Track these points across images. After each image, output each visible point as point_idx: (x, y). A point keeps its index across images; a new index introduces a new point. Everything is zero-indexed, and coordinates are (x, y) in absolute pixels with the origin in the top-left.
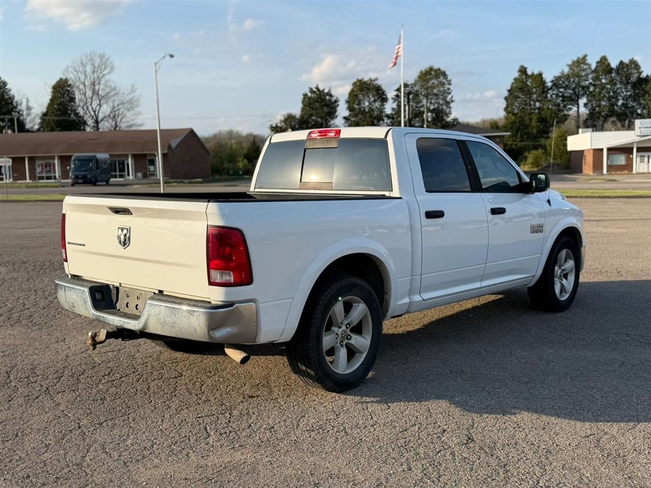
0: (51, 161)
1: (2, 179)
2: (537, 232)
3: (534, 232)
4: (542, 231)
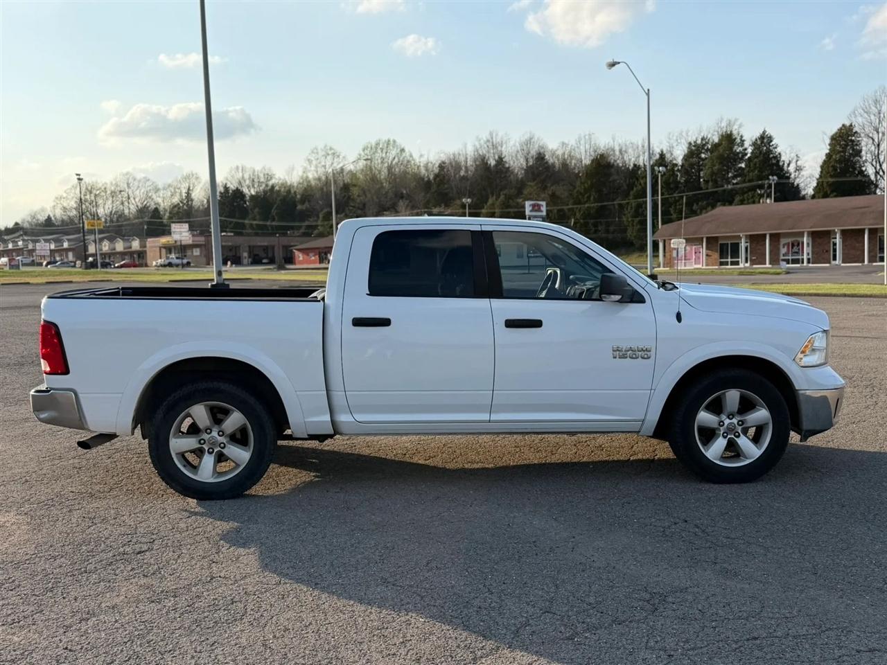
0: (800, 239)
1: (737, 263)
2: (632, 358)
3: (624, 357)
4: (649, 358)
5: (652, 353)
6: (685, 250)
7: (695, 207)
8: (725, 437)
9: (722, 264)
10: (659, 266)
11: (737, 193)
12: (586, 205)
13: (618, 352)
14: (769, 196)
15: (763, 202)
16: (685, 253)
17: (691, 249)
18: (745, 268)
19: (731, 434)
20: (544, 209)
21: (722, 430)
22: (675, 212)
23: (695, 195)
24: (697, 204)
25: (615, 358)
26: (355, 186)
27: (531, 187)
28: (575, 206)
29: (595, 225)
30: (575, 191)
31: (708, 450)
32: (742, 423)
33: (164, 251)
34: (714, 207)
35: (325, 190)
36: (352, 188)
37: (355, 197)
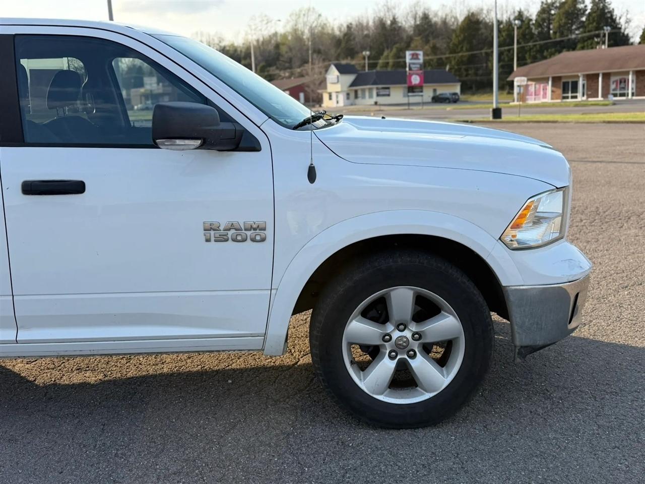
0: (626, 77)
1: (576, 97)
2: (235, 240)
3: (223, 239)
4: (263, 240)
5: (269, 233)
6: (535, 87)
7: (545, 53)
8: (392, 358)
9: (564, 98)
10: (514, 101)
11: (579, 42)
12: (460, 54)
13: (212, 232)
14: (604, 43)
15: (599, 48)
16: (535, 91)
17: (540, 87)
18: (582, 101)
19: (402, 353)
20: (421, 57)
21: (388, 347)
22: (529, 58)
23: (546, 43)
24: (547, 51)
25: (208, 240)
26: (283, 44)
27: (418, 40)
28: (451, 55)
29: (467, 70)
30: (451, 43)
31: (365, 379)
32: (418, 336)
33: (143, 98)
34: (560, 52)
35: (262, 48)
36: (281, 47)
37: (284, 53)
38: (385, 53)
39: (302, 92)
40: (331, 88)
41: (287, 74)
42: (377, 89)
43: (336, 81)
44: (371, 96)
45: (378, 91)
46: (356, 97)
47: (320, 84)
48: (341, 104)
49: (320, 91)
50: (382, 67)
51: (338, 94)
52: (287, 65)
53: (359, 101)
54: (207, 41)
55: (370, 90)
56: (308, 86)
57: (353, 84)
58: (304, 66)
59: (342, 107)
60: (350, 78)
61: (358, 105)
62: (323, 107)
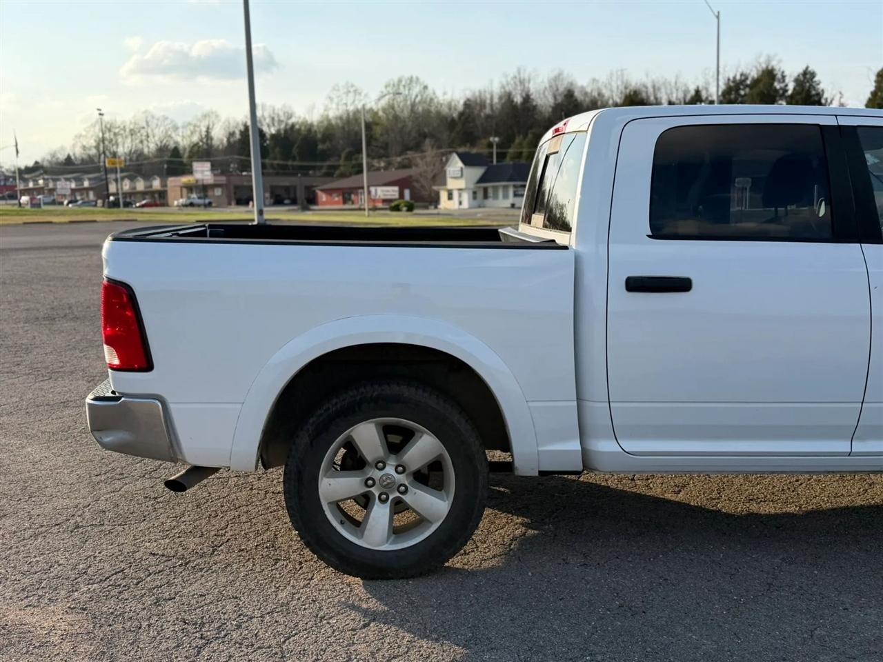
26: (377, 124)
33: (185, 191)
35: (346, 129)
36: (374, 127)
37: (378, 136)
38: (517, 141)
39: (407, 188)
40: (452, 184)
41: (382, 164)
42: (515, 186)
43: (459, 175)
44: (506, 197)
45: (516, 189)
46: (486, 196)
47: (434, 177)
48: (465, 205)
49: (435, 188)
50: (512, 159)
51: (460, 192)
52: (382, 151)
53: (490, 202)
54: (270, 116)
55: (506, 188)
56: (417, 181)
57: (482, 180)
58: (406, 154)
59: (466, 209)
60: (478, 172)
61: (490, 207)
62: (440, 209)
